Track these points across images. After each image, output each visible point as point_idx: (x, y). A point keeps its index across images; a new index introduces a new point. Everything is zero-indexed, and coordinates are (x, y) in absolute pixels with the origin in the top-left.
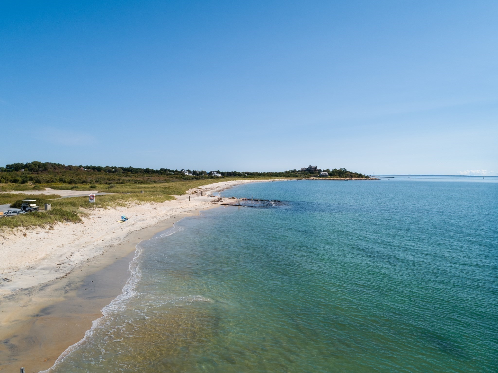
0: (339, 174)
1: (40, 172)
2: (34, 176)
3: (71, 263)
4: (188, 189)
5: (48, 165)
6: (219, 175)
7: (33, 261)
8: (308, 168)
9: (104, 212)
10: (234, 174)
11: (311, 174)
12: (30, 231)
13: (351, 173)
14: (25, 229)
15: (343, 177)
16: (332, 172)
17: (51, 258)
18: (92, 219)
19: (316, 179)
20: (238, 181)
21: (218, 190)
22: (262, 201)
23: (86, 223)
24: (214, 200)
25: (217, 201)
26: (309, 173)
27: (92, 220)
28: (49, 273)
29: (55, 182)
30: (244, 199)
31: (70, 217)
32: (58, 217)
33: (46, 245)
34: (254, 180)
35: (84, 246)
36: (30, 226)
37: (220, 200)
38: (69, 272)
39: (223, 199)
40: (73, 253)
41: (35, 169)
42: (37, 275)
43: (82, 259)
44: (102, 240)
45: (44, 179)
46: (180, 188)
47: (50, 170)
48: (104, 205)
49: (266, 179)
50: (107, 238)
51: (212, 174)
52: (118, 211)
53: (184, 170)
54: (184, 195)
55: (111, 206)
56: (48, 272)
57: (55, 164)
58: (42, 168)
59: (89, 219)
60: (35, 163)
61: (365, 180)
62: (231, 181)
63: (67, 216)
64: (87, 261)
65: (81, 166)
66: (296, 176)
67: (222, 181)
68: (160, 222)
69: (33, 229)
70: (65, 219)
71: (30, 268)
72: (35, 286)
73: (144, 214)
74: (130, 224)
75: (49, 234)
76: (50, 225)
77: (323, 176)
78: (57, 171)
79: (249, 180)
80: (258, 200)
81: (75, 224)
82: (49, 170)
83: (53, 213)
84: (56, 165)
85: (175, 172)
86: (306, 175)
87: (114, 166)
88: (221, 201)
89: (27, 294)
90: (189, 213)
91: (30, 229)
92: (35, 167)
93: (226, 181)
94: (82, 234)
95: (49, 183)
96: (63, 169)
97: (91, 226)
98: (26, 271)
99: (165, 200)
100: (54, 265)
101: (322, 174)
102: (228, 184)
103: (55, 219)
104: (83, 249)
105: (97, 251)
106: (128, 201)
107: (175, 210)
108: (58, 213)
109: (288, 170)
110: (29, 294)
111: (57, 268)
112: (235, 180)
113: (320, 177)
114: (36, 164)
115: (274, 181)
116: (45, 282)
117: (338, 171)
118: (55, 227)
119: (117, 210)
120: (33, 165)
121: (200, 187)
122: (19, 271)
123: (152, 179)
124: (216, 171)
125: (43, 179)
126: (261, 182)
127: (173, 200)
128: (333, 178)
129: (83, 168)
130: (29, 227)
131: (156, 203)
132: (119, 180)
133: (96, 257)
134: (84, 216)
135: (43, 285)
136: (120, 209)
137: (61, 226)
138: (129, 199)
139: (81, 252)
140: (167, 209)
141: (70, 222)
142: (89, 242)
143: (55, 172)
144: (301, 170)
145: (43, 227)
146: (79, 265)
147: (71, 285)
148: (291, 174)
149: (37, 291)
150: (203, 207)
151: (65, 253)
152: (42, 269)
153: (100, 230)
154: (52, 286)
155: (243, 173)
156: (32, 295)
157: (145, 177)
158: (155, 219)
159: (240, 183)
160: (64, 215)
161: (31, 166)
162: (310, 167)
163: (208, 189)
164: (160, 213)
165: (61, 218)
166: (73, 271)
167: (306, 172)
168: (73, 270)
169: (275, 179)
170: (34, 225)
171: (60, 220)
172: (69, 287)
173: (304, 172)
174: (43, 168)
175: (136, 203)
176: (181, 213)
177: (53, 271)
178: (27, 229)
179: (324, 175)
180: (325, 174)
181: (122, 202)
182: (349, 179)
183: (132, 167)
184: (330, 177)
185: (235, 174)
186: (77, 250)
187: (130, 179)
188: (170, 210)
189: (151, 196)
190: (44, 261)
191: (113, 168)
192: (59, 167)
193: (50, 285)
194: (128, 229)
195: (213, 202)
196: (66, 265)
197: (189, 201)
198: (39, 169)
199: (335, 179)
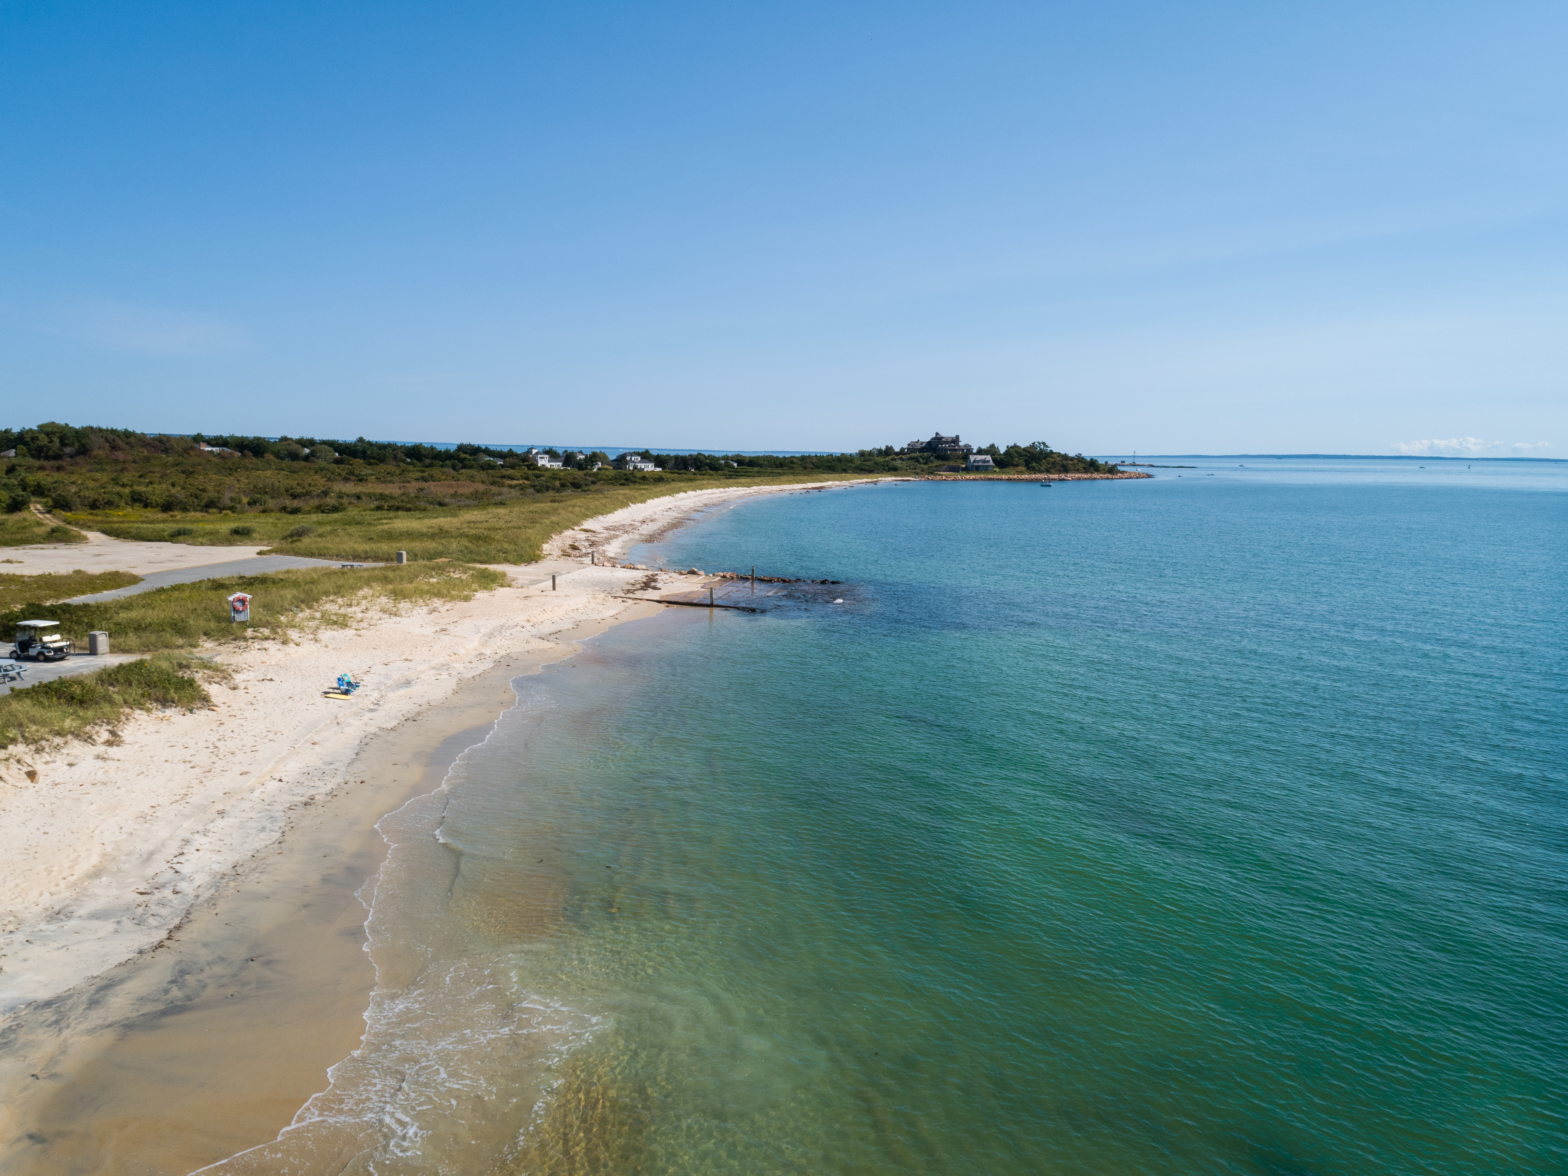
0: (1026, 461)
1: (66, 462)
2: (45, 478)
3: (183, 886)
4: (547, 537)
5: (92, 436)
6: (650, 467)
7: (63, 884)
8: (929, 443)
9: (280, 655)
10: (695, 463)
11: (939, 462)
12: (49, 759)
13: (1065, 457)
14: (30, 750)
15: (1040, 472)
16: (1006, 453)
17: (119, 871)
18: (242, 686)
19: (955, 480)
20: (709, 491)
21: (644, 532)
22: (784, 581)
23: (223, 706)
24: (632, 581)
25: (642, 589)
26: (932, 458)
27: (241, 692)
28: (116, 931)
29: (118, 506)
30: (728, 576)
31: (172, 691)
32: (135, 692)
33: (101, 814)
34: (760, 485)
35: (220, 807)
36: (48, 740)
37: (653, 584)
38: (177, 921)
39: (662, 577)
40: (187, 842)
41: (49, 449)
42: (79, 942)
43: (216, 867)
44: (277, 776)
45: (82, 494)
46: (523, 537)
47: (101, 452)
48: (278, 627)
49: (798, 483)
50: (292, 769)
51: (627, 463)
52: (326, 646)
53: (534, 451)
54: (536, 562)
55: (302, 629)
56: (109, 926)
57: (113, 432)
58: (72, 445)
59: (235, 689)
60: (50, 430)
61: (1108, 479)
62: (686, 492)
63: (164, 687)
64: (234, 873)
65: (198, 439)
66: (893, 470)
67: (657, 497)
68: (463, 687)
69: (58, 748)
70: (157, 700)
71: (57, 915)
72: (74, 988)
73: (410, 658)
74: (367, 703)
75: (110, 763)
76: (109, 728)
77: (977, 469)
78: (120, 455)
79: (743, 486)
80: (770, 581)
81: (188, 713)
82: (95, 453)
83: (117, 680)
84: (119, 436)
85: (507, 460)
86: (926, 463)
87: (307, 435)
88: (655, 588)
89: (50, 1026)
90: (552, 645)
91: (47, 750)
92: (51, 441)
93: (672, 492)
94: (214, 759)
95: (99, 508)
96: (141, 450)
97: (240, 722)
98: (43, 926)
99: (475, 591)
100: (131, 896)
101: (974, 461)
102: (678, 503)
103: (126, 702)
104: (220, 823)
105: (263, 829)
106: (358, 604)
107: (508, 633)
108: (134, 679)
109: (868, 448)
110: (56, 1022)
111: (140, 910)
112: (701, 489)
113: (967, 470)
114: (54, 433)
115: (822, 488)
116: (106, 968)
117: (1024, 453)
118: (125, 731)
119: (323, 644)
120: (42, 436)
121: (588, 524)
122: (22, 928)
123: (435, 488)
124: (638, 454)
125: (79, 496)
126: (783, 494)
127: (502, 586)
128: (1009, 473)
129: (205, 444)
130: (43, 743)
131: (449, 606)
132: (326, 496)
133: (262, 855)
134: (217, 680)
135: (99, 983)
136: (333, 638)
137: (144, 724)
138: (361, 593)
139: (211, 834)
140: (483, 630)
141: (173, 709)
142: (235, 793)
143: (116, 461)
144: (908, 449)
145: (89, 739)
146: (208, 894)
147: (187, 977)
148: (877, 464)
149: (81, 1009)
150: (599, 617)
151: (163, 845)
152: (95, 916)
153: (271, 736)
154: (129, 986)
155: (726, 458)
156: (68, 1026)
157: (409, 482)
158: (445, 676)
159: (715, 501)
160: (153, 685)
161: (38, 439)
162: (938, 439)
163: (615, 530)
164: (462, 651)
165: (143, 696)
166: (191, 917)
167: (926, 454)
168: (189, 913)
169: (827, 480)
170: (59, 734)
171: (140, 704)
172: (179, 989)
173: (918, 454)
174: (77, 445)
175: (383, 611)
176: (528, 647)
177: (127, 924)
178: (37, 751)
179: (980, 464)
180: (984, 461)
181: (337, 607)
182: (1056, 476)
183: (367, 438)
184: (997, 470)
185: (701, 462)
186: (200, 828)
187: (359, 489)
188: (491, 635)
189: (432, 577)
190: (97, 881)
191: (303, 443)
192: (127, 443)
193: (121, 981)
194: (359, 723)
195: (629, 591)
196: (167, 893)
197: (554, 589)
198: (62, 450)
199: (1015, 477)
